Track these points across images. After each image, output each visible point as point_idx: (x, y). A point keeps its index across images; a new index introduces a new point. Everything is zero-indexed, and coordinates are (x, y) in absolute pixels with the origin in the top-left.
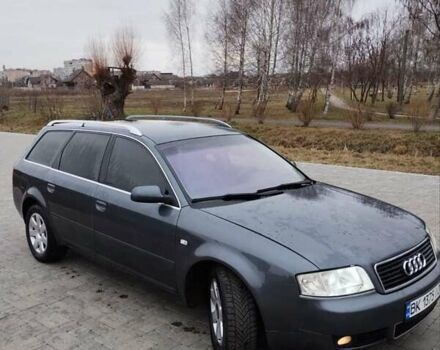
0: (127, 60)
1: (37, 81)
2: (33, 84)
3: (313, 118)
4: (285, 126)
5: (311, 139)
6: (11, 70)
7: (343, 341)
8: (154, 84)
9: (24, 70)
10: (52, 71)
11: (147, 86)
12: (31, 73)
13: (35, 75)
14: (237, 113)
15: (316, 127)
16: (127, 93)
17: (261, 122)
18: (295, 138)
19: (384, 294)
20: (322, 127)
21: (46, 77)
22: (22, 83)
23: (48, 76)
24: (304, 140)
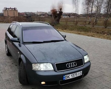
0: (61, 9)
1: (44, 15)
2: (43, 15)
3: (108, 26)
4: (100, 28)
5: (106, 31)
6: (39, 12)
7: (43, 83)
8: (72, 16)
9: (41, 12)
10: (48, 12)
11: (70, 17)
12: (43, 13)
13: (44, 13)
14: (89, 24)
15: (108, 28)
16: (60, 18)
17: (93, 27)
18: (101, 31)
19: (57, 72)
20: (110, 28)
21: (46, 14)
22: (40, 15)
23: (46, 13)
24: (104, 32)
